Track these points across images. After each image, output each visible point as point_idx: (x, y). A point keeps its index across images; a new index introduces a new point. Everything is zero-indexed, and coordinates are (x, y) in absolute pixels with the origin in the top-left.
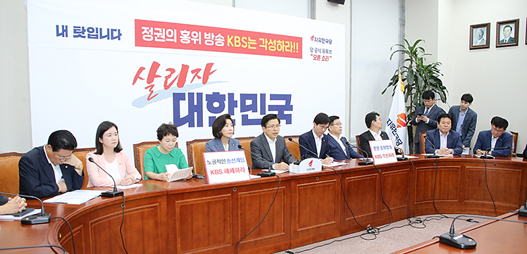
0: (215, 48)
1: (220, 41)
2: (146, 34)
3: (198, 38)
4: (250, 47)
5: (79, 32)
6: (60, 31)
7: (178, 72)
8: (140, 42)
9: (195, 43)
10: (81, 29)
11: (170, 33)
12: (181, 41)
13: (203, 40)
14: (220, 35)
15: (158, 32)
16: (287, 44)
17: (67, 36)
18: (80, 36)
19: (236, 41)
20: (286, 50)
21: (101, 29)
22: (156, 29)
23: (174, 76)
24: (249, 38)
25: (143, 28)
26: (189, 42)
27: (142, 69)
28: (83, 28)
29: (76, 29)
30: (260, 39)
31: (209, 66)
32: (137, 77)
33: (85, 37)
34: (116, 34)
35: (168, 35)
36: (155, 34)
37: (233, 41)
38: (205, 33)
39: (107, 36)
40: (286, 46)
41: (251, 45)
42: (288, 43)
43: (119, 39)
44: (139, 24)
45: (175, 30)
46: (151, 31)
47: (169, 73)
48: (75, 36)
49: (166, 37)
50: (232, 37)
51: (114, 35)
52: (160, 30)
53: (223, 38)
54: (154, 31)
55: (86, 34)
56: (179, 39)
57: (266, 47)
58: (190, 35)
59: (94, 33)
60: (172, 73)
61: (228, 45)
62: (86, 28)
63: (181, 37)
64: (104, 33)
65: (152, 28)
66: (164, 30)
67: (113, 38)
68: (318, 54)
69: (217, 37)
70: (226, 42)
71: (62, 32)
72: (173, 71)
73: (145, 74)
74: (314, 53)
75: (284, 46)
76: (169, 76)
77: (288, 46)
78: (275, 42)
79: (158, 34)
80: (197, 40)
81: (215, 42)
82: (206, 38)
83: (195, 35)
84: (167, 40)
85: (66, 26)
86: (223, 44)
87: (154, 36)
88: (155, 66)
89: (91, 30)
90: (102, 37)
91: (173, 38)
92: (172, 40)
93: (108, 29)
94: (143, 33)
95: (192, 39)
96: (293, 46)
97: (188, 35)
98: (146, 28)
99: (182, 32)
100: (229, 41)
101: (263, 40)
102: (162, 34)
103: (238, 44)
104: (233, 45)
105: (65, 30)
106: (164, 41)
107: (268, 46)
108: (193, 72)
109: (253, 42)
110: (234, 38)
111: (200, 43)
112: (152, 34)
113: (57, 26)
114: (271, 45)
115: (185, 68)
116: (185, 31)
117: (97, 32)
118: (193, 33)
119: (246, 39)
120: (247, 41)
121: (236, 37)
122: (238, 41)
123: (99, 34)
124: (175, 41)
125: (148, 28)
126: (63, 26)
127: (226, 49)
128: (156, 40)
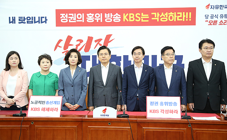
0: (113, 24)
1: (117, 18)
2: (63, 18)
3: (100, 18)
4: (142, 21)
5: (22, 20)
6: (11, 20)
7: (85, 41)
8: (59, 23)
9: (98, 21)
10: (23, 18)
11: (79, 16)
12: (88, 21)
13: (104, 18)
14: (117, 14)
15: (71, 16)
16: (179, 15)
17: (15, 23)
18: (22, 22)
19: (130, 17)
20: (178, 20)
21: (35, 17)
22: (69, 14)
23: (82, 45)
24: (142, 14)
25: (61, 14)
26: (93, 21)
27: (60, 41)
28: (24, 17)
29: (20, 19)
30: (152, 14)
31: (108, 37)
32: (57, 46)
33: (25, 23)
34: (44, 20)
35: (78, 18)
36: (69, 17)
37: (128, 17)
38: (106, 14)
39: (39, 21)
40: (178, 17)
41: (144, 19)
42: (181, 13)
43: (46, 23)
44: (59, 12)
45: (83, 14)
46: (67, 16)
47: (79, 42)
48: (19, 23)
49: (77, 19)
50: (127, 14)
51: (42, 20)
52: (73, 15)
53: (120, 16)
54: (69, 16)
55: (26, 21)
56: (85, 20)
57: (158, 19)
58: (94, 16)
59: (31, 20)
60: (81, 42)
61: (124, 21)
62: (26, 18)
63: (87, 18)
64: (37, 20)
65: (67, 14)
66: (75, 14)
67: (42, 22)
68: (215, 19)
69: (114, 16)
70: (122, 19)
71: (12, 21)
72: (81, 41)
73: (62, 44)
74: (209, 19)
75: (175, 16)
76: (79, 45)
77: (181, 16)
78: (166, 14)
79: (71, 18)
80: (99, 19)
81: (113, 19)
82: (106, 17)
83: (97, 16)
84: (77, 21)
85: (15, 17)
86: (120, 20)
87: (68, 19)
88: (69, 38)
89: (29, 18)
90: (35, 22)
91: (81, 19)
92: (81, 21)
93: (39, 17)
94: (61, 18)
95: (95, 19)
96: (185, 16)
97: (93, 16)
98: (63, 15)
99: (88, 15)
100: (125, 17)
101: (155, 14)
102: (74, 18)
103: (132, 19)
104: (128, 20)
105: (14, 19)
106: (75, 22)
107: (160, 18)
108: (96, 41)
109: (146, 16)
110: (129, 15)
111: (101, 21)
112: (67, 18)
113: (10, 18)
114: (163, 17)
115: (90, 39)
116: (90, 14)
117: (32, 20)
118: (96, 14)
119: (139, 14)
120: (140, 16)
121: (130, 14)
122: (133, 17)
123: (33, 20)
124: (83, 21)
125: (64, 14)
126: (13, 17)
127: (122, 23)
128: (70, 21)
